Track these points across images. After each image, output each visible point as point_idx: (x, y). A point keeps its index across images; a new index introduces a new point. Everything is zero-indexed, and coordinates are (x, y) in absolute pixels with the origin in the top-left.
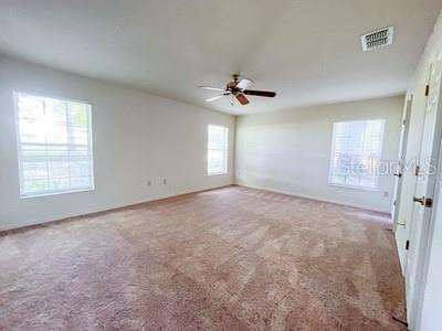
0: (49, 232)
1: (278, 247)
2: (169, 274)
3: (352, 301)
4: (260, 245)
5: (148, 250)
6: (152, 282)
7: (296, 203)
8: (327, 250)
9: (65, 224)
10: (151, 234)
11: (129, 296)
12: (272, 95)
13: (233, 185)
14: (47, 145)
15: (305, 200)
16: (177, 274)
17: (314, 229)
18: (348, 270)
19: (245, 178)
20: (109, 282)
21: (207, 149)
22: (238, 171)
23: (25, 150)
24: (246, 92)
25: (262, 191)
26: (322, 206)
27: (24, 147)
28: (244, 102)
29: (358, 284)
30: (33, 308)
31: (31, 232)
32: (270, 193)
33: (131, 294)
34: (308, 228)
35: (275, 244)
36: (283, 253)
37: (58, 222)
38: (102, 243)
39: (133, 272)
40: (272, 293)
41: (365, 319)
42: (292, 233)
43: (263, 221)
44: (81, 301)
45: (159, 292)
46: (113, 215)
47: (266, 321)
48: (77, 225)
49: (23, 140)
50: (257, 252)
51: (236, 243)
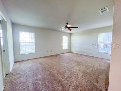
0: (25, 62)
1: (78, 69)
2: (49, 73)
3: (95, 84)
4: (73, 68)
5: (45, 67)
6: (44, 74)
7: (87, 57)
8: (92, 70)
9: (29, 61)
10: (47, 64)
11: (39, 77)
12: (77, 28)
13: (70, 52)
14: (25, 43)
15: (91, 57)
16: (51, 73)
17: (90, 65)
18: (97, 76)
19: (73, 50)
20: (36, 73)
21: (62, 43)
22: (71, 48)
23: (21, 44)
24: (70, 27)
25: (78, 54)
26: (95, 58)
27: (21, 43)
28: (70, 30)
29: (99, 80)
30: (20, 77)
31: (22, 62)
32: (80, 54)
33: (40, 76)
34: (88, 64)
35: (77, 68)
36: (79, 70)
37: (27, 60)
38: (36, 65)
39: (41, 72)
40: (73, 79)
41: (97, 88)
42: (83, 65)
43: (76, 62)
44: (30, 77)
45: (46, 76)
46: (39, 59)
47: (70, 85)
48: (31, 61)
49: (21, 42)
50: (72, 69)
51: (67, 67)
